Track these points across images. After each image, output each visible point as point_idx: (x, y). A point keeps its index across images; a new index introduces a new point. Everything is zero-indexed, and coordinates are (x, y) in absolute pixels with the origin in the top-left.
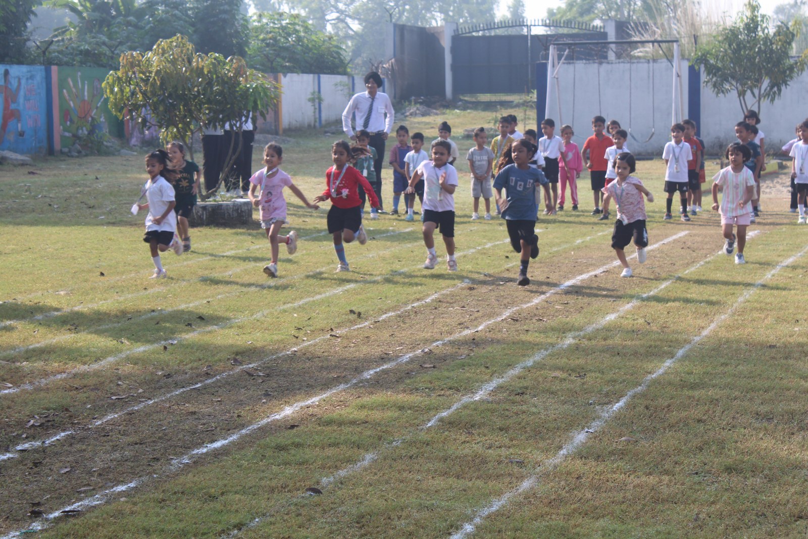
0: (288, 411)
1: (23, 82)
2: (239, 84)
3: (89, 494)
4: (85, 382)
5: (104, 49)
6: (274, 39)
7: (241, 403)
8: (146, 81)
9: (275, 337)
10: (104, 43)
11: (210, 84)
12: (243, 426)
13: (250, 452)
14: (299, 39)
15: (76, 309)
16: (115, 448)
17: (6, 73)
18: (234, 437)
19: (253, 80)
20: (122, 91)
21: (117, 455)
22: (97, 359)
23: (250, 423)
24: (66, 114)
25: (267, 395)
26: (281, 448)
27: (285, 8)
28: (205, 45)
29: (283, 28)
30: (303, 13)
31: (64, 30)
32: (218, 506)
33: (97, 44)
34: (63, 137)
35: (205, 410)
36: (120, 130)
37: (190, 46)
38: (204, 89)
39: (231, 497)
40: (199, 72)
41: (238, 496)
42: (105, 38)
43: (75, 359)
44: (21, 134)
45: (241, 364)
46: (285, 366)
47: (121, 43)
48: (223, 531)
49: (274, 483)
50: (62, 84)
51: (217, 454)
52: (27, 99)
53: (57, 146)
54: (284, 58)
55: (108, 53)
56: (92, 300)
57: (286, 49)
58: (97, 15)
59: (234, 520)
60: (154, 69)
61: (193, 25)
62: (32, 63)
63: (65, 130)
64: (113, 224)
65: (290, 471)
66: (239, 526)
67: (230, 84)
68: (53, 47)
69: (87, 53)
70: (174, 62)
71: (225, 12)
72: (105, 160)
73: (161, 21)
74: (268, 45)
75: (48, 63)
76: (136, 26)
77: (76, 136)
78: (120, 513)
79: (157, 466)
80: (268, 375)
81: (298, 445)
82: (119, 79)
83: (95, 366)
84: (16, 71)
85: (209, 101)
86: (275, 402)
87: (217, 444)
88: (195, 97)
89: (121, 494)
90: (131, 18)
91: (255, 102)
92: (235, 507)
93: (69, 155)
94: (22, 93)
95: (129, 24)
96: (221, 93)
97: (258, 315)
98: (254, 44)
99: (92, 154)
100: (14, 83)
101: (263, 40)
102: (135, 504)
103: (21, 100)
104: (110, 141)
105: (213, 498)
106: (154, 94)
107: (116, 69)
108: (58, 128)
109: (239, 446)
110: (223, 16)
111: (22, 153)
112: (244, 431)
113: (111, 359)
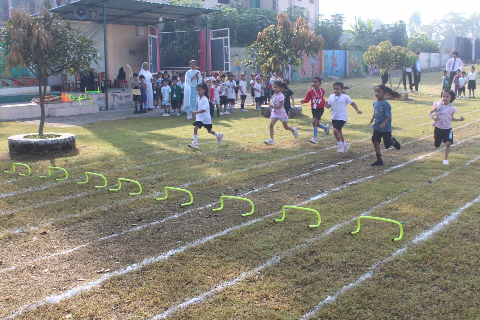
0: (420, 157)
1: (338, 55)
2: (406, 55)
3: (360, 178)
4: (357, 145)
5: (363, 45)
6: (416, 42)
7: (405, 154)
8: (377, 54)
9: (416, 135)
10: (363, 43)
11: (396, 55)
12: (406, 161)
13: (409, 169)
14: (424, 42)
15: (354, 123)
16: (367, 165)
17: (333, 53)
18: (404, 164)
19: (411, 55)
20: (369, 58)
21: (368, 167)
22: (361, 139)
23: (409, 160)
24: (350, 65)
25: (414, 152)
26: (418, 168)
27: (419, 32)
28: (395, 43)
29: (419, 38)
30: (425, 33)
31: (350, 40)
32: (399, 184)
33: (361, 44)
34: (349, 72)
35: (394, 155)
37: (391, 44)
38: (395, 57)
39: (403, 182)
40: (393, 52)
41: (405, 182)
42: (363, 42)
43: (354, 138)
44: (337, 71)
45: (405, 142)
46: (419, 144)
47: (368, 43)
48: (401, 192)
49: (417, 179)
50: (350, 56)
51: (398, 169)
52: (339, 60)
53: (347, 74)
54: (419, 48)
55: (364, 46)
56: (359, 121)
57: (420, 45)
58: (361, 35)
59: (405, 189)
60: (379, 51)
61: (390, 37)
62: (341, 49)
63: (350, 70)
64: (365, 98)
65: (422, 176)
66: (406, 191)
67: (403, 56)
68: (347, 45)
69: (357, 46)
70: (385, 49)
71: (401, 33)
72: (362, 79)
73: (380, 36)
74: (414, 44)
75: (346, 50)
76: (372, 38)
77: (353, 72)
78: (369, 185)
79: (380, 171)
80: (414, 146)
81: (424, 168)
82: (368, 54)
83: (360, 141)
84: (336, 52)
85: (396, 61)
86: (416, 154)
87: (398, 166)
88: (392, 60)
89: (369, 179)
90: (371, 36)
91: (411, 61)
92: (404, 185)
93: (351, 77)
94: (338, 59)
95: (370, 37)
96: (400, 58)
97: (410, 128)
98: (409, 43)
99: (358, 77)
100: (335, 55)
101: (412, 42)
102: (374, 182)
103: (337, 61)
104: (363, 73)
105: (398, 182)
106: (379, 58)
107: (367, 51)
108: (348, 69)
109: (406, 167)
110: (399, 35)
111: (337, 77)
112: (407, 163)
113: (365, 139)
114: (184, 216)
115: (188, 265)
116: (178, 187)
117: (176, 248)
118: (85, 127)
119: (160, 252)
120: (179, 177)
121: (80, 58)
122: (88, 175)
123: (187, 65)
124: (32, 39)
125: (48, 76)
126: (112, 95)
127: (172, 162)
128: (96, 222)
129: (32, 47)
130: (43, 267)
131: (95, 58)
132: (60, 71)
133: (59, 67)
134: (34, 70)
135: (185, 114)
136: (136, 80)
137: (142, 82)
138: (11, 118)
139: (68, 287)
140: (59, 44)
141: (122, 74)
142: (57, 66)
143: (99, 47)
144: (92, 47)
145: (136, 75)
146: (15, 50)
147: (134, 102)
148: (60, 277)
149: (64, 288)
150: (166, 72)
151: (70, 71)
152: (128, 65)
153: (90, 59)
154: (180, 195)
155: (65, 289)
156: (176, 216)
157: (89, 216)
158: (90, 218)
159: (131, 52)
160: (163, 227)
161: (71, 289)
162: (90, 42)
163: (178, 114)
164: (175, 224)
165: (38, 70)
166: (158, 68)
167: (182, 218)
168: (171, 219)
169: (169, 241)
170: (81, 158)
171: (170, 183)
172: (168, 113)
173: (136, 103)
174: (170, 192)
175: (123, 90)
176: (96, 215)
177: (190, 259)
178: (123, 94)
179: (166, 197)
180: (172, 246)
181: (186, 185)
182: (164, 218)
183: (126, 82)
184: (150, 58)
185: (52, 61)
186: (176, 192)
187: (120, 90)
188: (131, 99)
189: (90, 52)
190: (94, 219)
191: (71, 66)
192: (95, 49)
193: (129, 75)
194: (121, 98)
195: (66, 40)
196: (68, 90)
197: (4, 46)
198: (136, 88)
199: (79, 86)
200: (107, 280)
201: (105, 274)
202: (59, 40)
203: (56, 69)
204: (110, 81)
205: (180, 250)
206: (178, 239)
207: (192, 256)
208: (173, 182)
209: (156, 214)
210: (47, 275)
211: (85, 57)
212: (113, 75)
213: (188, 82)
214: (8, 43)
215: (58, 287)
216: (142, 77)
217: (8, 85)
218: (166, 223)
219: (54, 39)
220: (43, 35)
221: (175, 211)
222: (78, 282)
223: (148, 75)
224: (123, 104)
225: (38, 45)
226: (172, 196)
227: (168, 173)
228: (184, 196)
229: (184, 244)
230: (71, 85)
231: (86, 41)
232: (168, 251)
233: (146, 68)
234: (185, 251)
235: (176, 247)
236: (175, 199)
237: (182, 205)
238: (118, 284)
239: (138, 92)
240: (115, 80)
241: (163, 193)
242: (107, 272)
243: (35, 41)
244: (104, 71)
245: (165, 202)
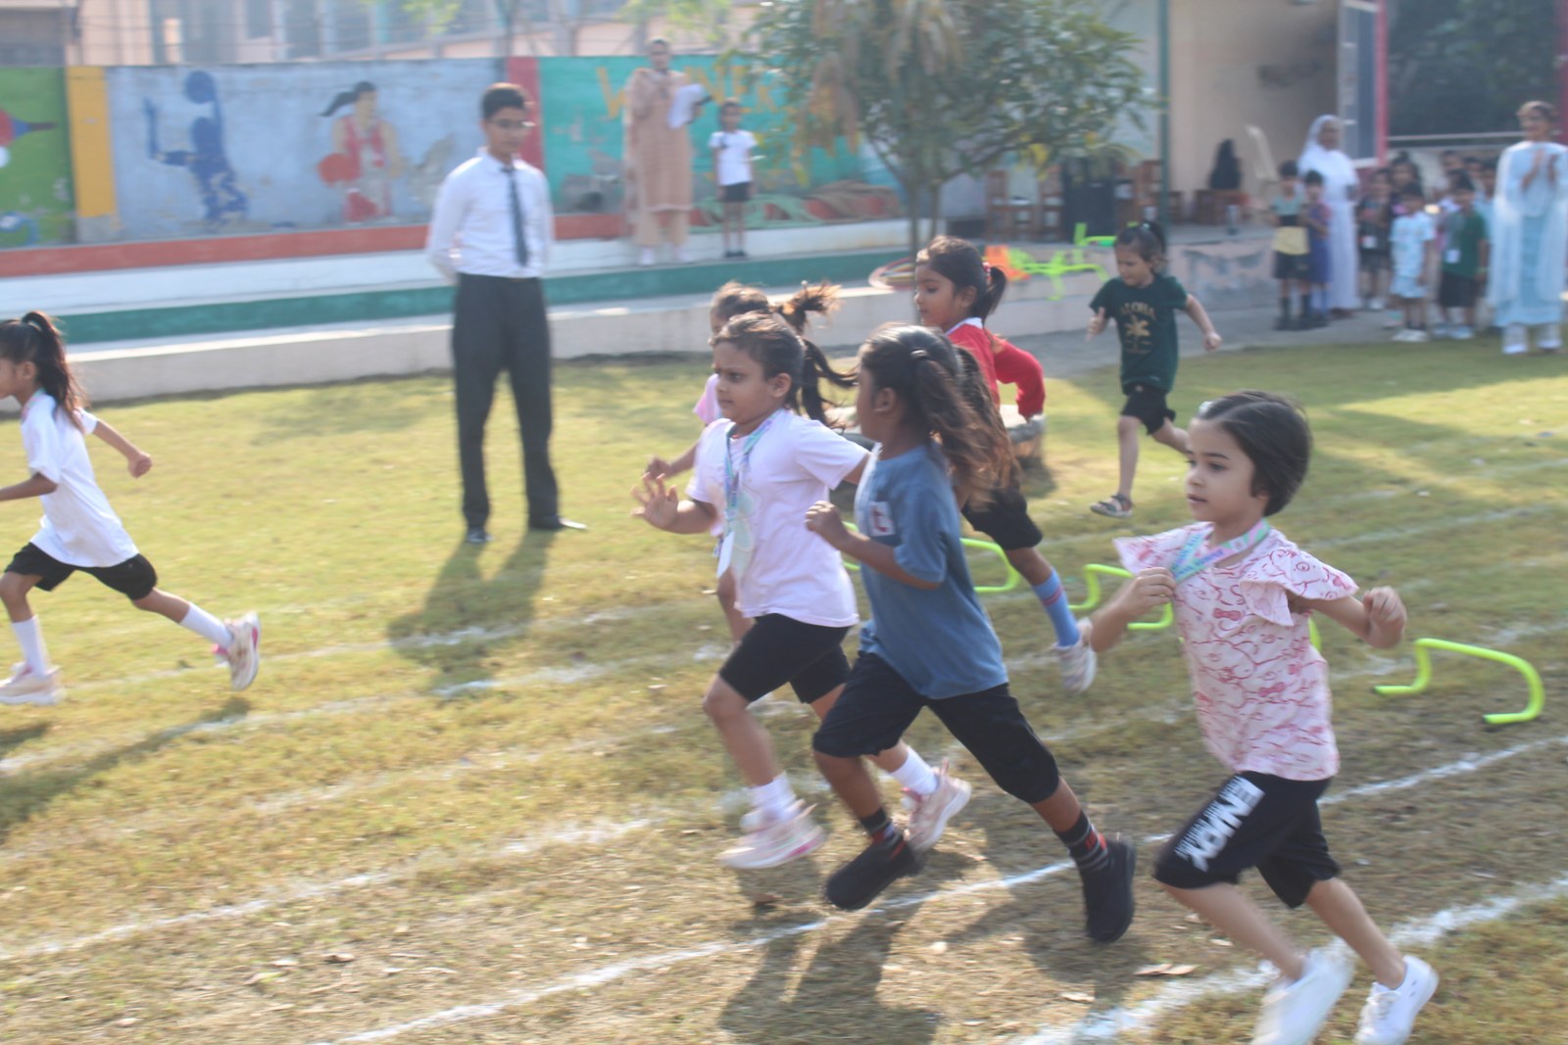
114: (1501, 766)
115: (1529, 980)
116: (1474, 641)
117: (1473, 900)
118: (1077, 384)
119: (1401, 913)
120: (1475, 602)
121: (1071, 106)
122: (1100, 576)
123: (1508, 125)
124: (893, 34)
125: (947, 176)
126: (1188, 253)
127: (1441, 537)
128: (1130, 767)
129: (893, 64)
130: (928, 933)
131: (1132, 105)
132: (992, 159)
133: (989, 144)
134: (893, 159)
135: (1494, 333)
136: (1289, 192)
137: (1314, 197)
139: (1028, 1021)
140: (995, 49)
141: (1227, 169)
142: (981, 137)
143: (1143, 57)
144: (1121, 61)
145: (1288, 170)
146: (829, 79)
147: (1275, 283)
148: (995, 979)
149: (1009, 1024)
150: (1403, 159)
151: (1032, 156)
152: (1255, 132)
153: (1112, 109)
154: (1481, 675)
155: (1015, 1030)
156: (1466, 766)
157: (1104, 742)
158: (1106, 753)
159: (1268, 76)
160: (1411, 810)
161: (1035, 1032)
162: (1117, 40)
163: (1464, 334)
164: (1467, 798)
165: (912, 155)
166: (1380, 137)
167: (1493, 776)
168: (1449, 778)
169: (1442, 870)
170: (1063, 508)
171: (1436, 622)
172: (1422, 327)
173: (1286, 287)
174: (1439, 661)
175: (1232, 232)
176: (1129, 739)
177: (1535, 953)
178: (1230, 249)
179: (1420, 683)
180: (1454, 893)
181: (1509, 634)
182: (1413, 770)
183: (1239, 200)
184: (1347, 95)
185: (965, 119)
186: (1466, 663)
187: (1217, 234)
188: (1264, 270)
189: (1115, 81)
190: (1124, 755)
191: (1036, 140)
192: (1133, 67)
193: (1260, 169)
194: (1221, 265)
195: (1018, 34)
196: (1012, 235)
197: (783, 66)
198: (1288, 221)
199: (1052, 218)
200: (1182, 1010)
201: (1173, 984)
202: (994, 35)
203: (978, 150)
204: (1177, 195)
205: (1493, 911)
206: (1479, 863)
207: (1544, 941)
208: (1450, 622)
209: (1381, 753)
210: (944, 966)
211: (1092, 101)
212: (1190, 173)
213: (1509, 195)
214: (800, 53)
215: (986, 1018)
216: (1314, 179)
217: (785, 216)
218: (1426, 794)
219: (975, 35)
220: (935, 19)
221: (1460, 743)
222: (1066, 1007)
223: (1337, 168)
224: (1228, 292)
225: (913, 61)
226: (1449, 680)
227: (1424, 583)
228: (1497, 684)
229: (1505, 887)
230: (1024, 216)
231: (1098, 34)
232: (1434, 908)
233: (1328, 141)
234: (1511, 917)
235: (1469, 895)
236: (1461, 691)
237: (1495, 718)
238: (1227, 1031)
239: (1293, 242)
240: (1200, 194)
241: (1406, 666)
242: (1183, 976)
243: (902, 43)
244: (1153, 154)
245: (1418, 704)
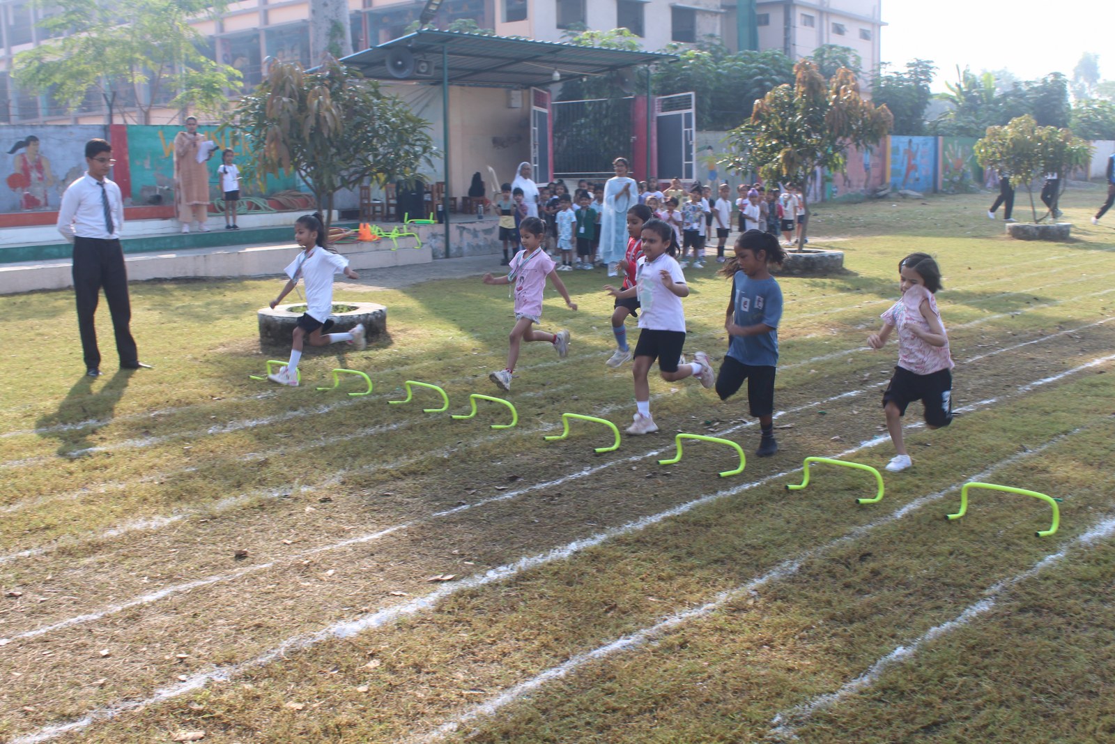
0: (1097, 362)
1: (920, 146)
2: (1066, 146)
3: (966, 404)
4: (961, 335)
5: (973, 125)
6: (1088, 117)
7: (1064, 355)
8: (1003, 145)
9: (1088, 314)
10: (973, 122)
11: (1046, 146)
12: (1066, 370)
13: (1072, 386)
14: (1106, 117)
15: (954, 289)
16: (981, 377)
17: (910, 141)
18: (1060, 376)
19: (1076, 145)
20: (986, 151)
21: (982, 381)
22: (969, 321)
23: (1071, 368)
24: (946, 167)
25: (1082, 351)
26: (1093, 385)
27: (1095, 96)
28: (1043, 120)
29: (1095, 110)
30: (1108, 99)
31: (946, 114)
32: (1051, 418)
33: (969, 122)
34: (944, 182)
35: (1040, 357)
36: (980, 176)
37: (1034, 122)
38: (1042, 150)
39: (1059, 413)
40: (1039, 139)
41: (1064, 414)
42: (972, 118)
43: (954, 321)
44: (917, 179)
45: (1064, 329)
46: (1095, 333)
47: (984, 122)
48: (1055, 435)
49: (1089, 407)
50: (945, 148)
51: (1049, 386)
52: (922, 157)
53: (940, 187)
54: (1094, 130)
55: (975, 128)
56: (964, 285)
57: (1096, 124)
58: (967, 104)
59: (1062, 428)
60: (1009, 137)
61: (1032, 109)
62: (926, 134)
63: (945, 177)
64: (976, 237)
65: (1100, 400)
66: (1066, 433)
67: (1060, 147)
68: (940, 125)
69: (961, 128)
70: (1022, 132)
71: (1055, 100)
72: (970, 196)
73: (1011, 107)
74: (1084, 121)
75: (936, 135)
76: (994, 110)
77: (952, 182)
78: (986, 418)
79: (1009, 390)
80: (1083, 338)
81: (1105, 385)
82: (985, 144)
83: (967, 325)
84: (917, 140)
85: (1044, 158)
86: (1088, 356)
87: (1049, 380)
88: (1036, 155)
89: (986, 406)
90: (991, 105)
91: (1077, 159)
92: (1062, 420)
93: (946, 193)
94: (919, 154)
95: (989, 109)
96: (1053, 153)
97: (1075, 299)
98: (1073, 120)
99: (962, 193)
100: (915, 147)
101: (1080, 118)
102: (996, 412)
103: (918, 158)
104: (974, 185)
105: (1047, 413)
106: (1008, 153)
107: (983, 137)
108: (941, 176)
109: (1065, 382)
110: (1054, 102)
111: (918, 191)
112: (1067, 373)
113: (977, 322)
114: (602, 472)
115: (610, 572)
116: (590, 414)
117: (586, 537)
118: (404, 292)
119: (553, 545)
120: (591, 395)
121: (397, 154)
122: (412, 387)
124: (307, 117)
125: (335, 189)
126: (458, 227)
127: (576, 364)
128: (426, 480)
129: (306, 132)
130: (324, 566)
131: (427, 155)
132: (359, 180)
133: (356, 172)
134: (309, 179)
135: (603, 267)
136: (507, 198)
137: (519, 201)
138: (263, 273)
139: (373, 606)
140: (359, 126)
141: (478, 186)
142: (352, 170)
143: (434, 132)
144: (421, 133)
145: (506, 188)
146: (275, 139)
147: (501, 242)
148: (357, 586)
149: (364, 608)
150: (561, 182)
151: (378, 179)
152: (491, 169)
153: (417, 157)
154: (592, 430)
155: (367, 611)
156: (585, 473)
157: (413, 468)
158: (414, 473)
159: (496, 142)
160: (559, 495)
161: (377, 612)
162: (418, 123)
163: (590, 268)
164: (585, 488)
165: (317, 177)
166: (550, 173)
167: (597, 477)
168: (577, 479)
169: (572, 523)
170: (396, 354)
171: (573, 405)
172: (570, 264)
173: (506, 244)
174: (574, 424)
175: (480, 217)
176: (426, 466)
177: (614, 560)
178: (479, 226)
179: (565, 435)
180: (577, 534)
181: (606, 410)
182: (561, 476)
183: (485, 202)
184: (534, 153)
185: (344, 160)
186: (586, 424)
187: (474, 218)
188: (495, 236)
189: (418, 143)
190: (423, 474)
191: (379, 171)
192: (426, 136)
193: (493, 187)
194: (475, 233)
195: (371, 118)
196: (373, 218)
197: (252, 133)
198: (506, 213)
199: (392, 210)
200: (448, 596)
201: (445, 584)
202: (358, 119)
203: (351, 176)
204: (455, 199)
205: (594, 542)
206: (589, 519)
207: (619, 554)
208: (580, 404)
209: (546, 468)
210: (333, 582)
211: (407, 153)
212: (460, 188)
213: (609, 202)
214: (260, 126)
215: (353, 606)
216: (519, 192)
217: (258, 208)
218: (566, 487)
219: (349, 118)
220: (328, 110)
221: (583, 462)
222: (392, 599)
223: (530, 187)
224: (479, 246)
225: (317, 130)
226: (577, 433)
227: (568, 386)
228: (600, 434)
229: (601, 530)
230: (378, 209)
231: (409, 119)
232: (569, 542)
233: (525, 174)
234: (603, 543)
235: (585, 534)
236: (584, 437)
237: (598, 450)
238: (470, 606)
239: (509, 222)
240: (464, 199)
241: (558, 426)
242: (449, 580)
243: (311, 122)
244: (442, 179)
245: (564, 444)
